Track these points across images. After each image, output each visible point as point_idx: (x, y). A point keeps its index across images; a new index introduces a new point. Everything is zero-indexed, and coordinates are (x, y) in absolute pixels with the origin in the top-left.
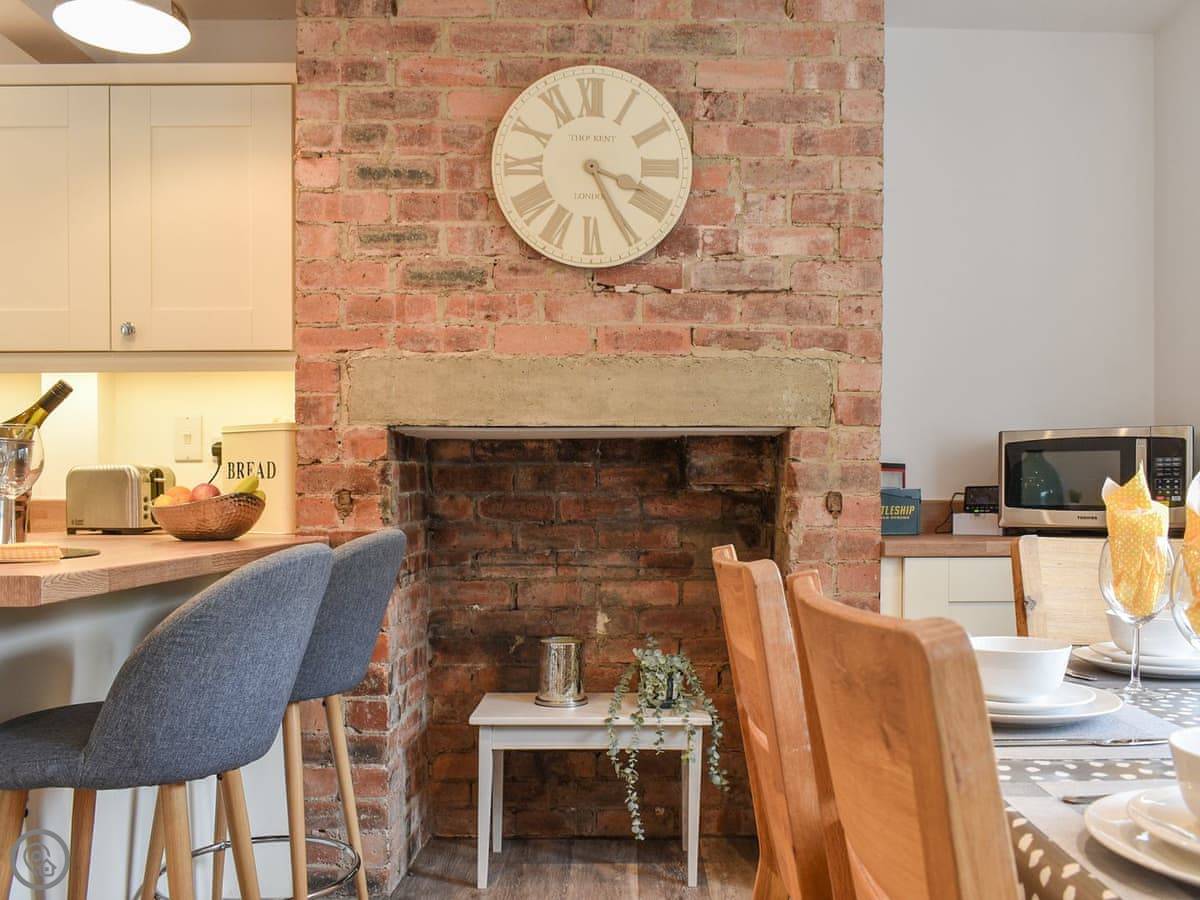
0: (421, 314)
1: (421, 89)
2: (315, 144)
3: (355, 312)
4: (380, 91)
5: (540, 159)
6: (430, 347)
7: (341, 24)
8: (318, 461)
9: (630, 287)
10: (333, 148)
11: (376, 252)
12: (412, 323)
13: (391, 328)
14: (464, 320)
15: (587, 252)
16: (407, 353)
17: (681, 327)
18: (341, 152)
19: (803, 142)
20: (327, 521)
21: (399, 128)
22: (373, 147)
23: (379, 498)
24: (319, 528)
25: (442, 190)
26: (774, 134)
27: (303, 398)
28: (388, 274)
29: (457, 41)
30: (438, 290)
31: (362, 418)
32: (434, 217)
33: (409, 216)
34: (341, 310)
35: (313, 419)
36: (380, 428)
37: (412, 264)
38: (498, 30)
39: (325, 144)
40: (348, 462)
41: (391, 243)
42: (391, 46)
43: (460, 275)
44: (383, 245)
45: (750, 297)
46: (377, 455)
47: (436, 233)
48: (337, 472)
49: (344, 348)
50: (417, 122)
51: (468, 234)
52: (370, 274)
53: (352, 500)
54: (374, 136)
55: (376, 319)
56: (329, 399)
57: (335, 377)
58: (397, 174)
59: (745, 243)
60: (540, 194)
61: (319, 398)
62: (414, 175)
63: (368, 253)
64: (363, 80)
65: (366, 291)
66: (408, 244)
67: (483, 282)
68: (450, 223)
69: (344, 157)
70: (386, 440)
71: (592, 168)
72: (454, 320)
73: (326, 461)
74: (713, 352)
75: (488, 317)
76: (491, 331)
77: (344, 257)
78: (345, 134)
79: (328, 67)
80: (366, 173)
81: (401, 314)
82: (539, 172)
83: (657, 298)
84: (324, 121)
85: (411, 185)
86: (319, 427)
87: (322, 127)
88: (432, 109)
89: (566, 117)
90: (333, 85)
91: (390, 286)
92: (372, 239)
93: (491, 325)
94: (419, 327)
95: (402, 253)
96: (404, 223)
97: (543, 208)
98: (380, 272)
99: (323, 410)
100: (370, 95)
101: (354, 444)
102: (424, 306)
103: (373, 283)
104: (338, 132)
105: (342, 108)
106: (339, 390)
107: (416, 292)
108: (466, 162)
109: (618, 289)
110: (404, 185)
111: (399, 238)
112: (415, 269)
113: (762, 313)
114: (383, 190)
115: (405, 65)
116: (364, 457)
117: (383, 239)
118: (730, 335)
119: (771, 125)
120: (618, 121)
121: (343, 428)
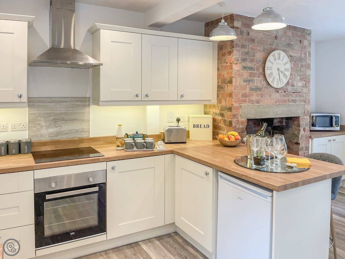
0: (252, 96)
1: (253, 51)
2: (236, 61)
3: (242, 96)
4: (246, 51)
5: (272, 67)
6: (254, 103)
8: (236, 127)
9: (281, 91)
10: (239, 62)
11: (246, 84)
13: (248, 99)
14: (258, 97)
15: (276, 85)
16: (250, 104)
17: (286, 99)
19: (302, 66)
21: (249, 59)
22: (245, 62)
23: (245, 133)
25: (255, 72)
27: (234, 114)
28: (247, 88)
29: (258, 42)
30: (255, 91)
31: (243, 118)
32: (254, 77)
33: (250, 77)
34: (240, 96)
35: (235, 118)
36: (246, 119)
40: (241, 127)
41: (248, 82)
42: (248, 42)
43: (258, 89)
45: (296, 93)
46: (245, 125)
47: (255, 80)
48: (239, 129)
49: (240, 103)
50: (251, 58)
51: (259, 80)
52: (245, 88)
54: (245, 60)
55: (245, 97)
56: (238, 114)
57: (239, 109)
59: (295, 84)
60: (271, 74)
61: (236, 114)
62: (251, 68)
63: (244, 84)
64: (244, 48)
65: (244, 92)
66: (250, 82)
67: (261, 90)
68: (257, 78)
69: (241, 64)
70: (246, 122)
71: (278, 69)
76: (262, 100)
77: (241, 84)
79: (239, 45)
80: (244, 68)
81: (249, 96)
82: (271, 70)
83: (284, 93)
84: (238, 56)
86: (236, 120)
88: (254, 55)
89: (275, 60)
90: (239, 49)
91: (248, 91)
92: (245, 81)
93: (262, 98)
94: (252, 99)
95: (249, 84)
98: (246, 88)
99: (237, 116)
101: (242, 123)
103: (245, 90)
104: (240, 59)
105: (241, 54)
106: (239, 112)
107: (251, 92)
108: (258, 66)
109: (279, 92)
110: (250, 70)
112: (251, 87)
113: (296, 96)
114: (247, 71)
115: (250, 46)
116: (243, 125)
118: (293, 100)
119: (298, 63)
120: (282, 61)
121: (240, 120)
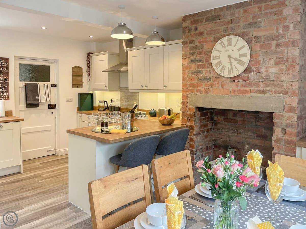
0: (200, 86)
1: (201, 44)
2: (185, 56)
3: (190, 86)
4: (194, 45)
5: (220, 56)
6: (202, 92)
7: (189, 34)
8: (185, 112)
9: (238, 80)
10: (187, 57)
11: (193, 75)
12: (199, 88)
13: (196, 89)
14: (207, 87)
15: (229, 74)
16: (198, 94)
17: (248, 89)
18: (189, 57)
19: (278, 45)
20: (186, 123)
21: (197, 52)
22: (193, 56)
23: (193, 119)
24: (185, 124)
25: (204, 63)
26: (271, 44)
27: (183, 101)
28: (195, 79)
29: (207, 34)
30: (203, 82)
31: (191, 105)
32: (203, 68)
33: (199, 68)
34: (188, 86)
35: (184, 105)
36: (194, 107)
37: (199, 77)
38: (214, 30)
39: (186, 56)
40: (189, 113)
41: (196, 73)
42: (196, 36)
43: (206, 79)
44: (194, 74)
45: (264, 82)
46: (193, 111)
47: (203, 71)
48: (187, 114)
49: (189, 92)
50: (200, 50)
51: (208, 71)
52: (193, 79)
53: (189, 120)
54: (193, 54)
55: (193, 87)
56: (186, 101)
57: (187, 98)
58: (197, 61)
59: (263, 70)
60: (219, 63)
62: (200, 61)
64: (192, 44)
65: (192, 82)
66: (198, 73)
67: (210, 80)
68: (205, 69)
69: (189, 58)
70: (194, 109)
71: (229, 57)
72: (206, 87)
73: (186, 112)
74: (255, 95)
75: (211, 87)
76: (212, 90)
77: (189, 76)
78: (189, 54)
79: (187, 42)
80: (192, 61)
81: (197, 86)
82: (220, 59)
83: (243, 83)
85: (199, 63)
86: (185, 106)
87: (186, 53)
88: (203, 48)
89: (224, 47)
90: (187, 45)
91: (195, 81)
92: (193, 73)
93: (212, 88)
94: (200, 89)
95: (197, 75)
96: (198, 70)
97: (220, 66)
99: (185, 103)
100: (193, 46)
102: (201, 85)
103: (193, 81)
104: (188, 54)
105: (189, 49)
106: (188, 100)
108: (208, 57)
109: (235, 81)
110: (198, 63)
111: (197, 72)
112: (199, 78)
113: (267, 86)
114: (195, 64)
115: (198, 40)
117: (195, 73)
118: (259, 91)
119: (270, 42)
120: (235, 46)
121: (188, 107)
